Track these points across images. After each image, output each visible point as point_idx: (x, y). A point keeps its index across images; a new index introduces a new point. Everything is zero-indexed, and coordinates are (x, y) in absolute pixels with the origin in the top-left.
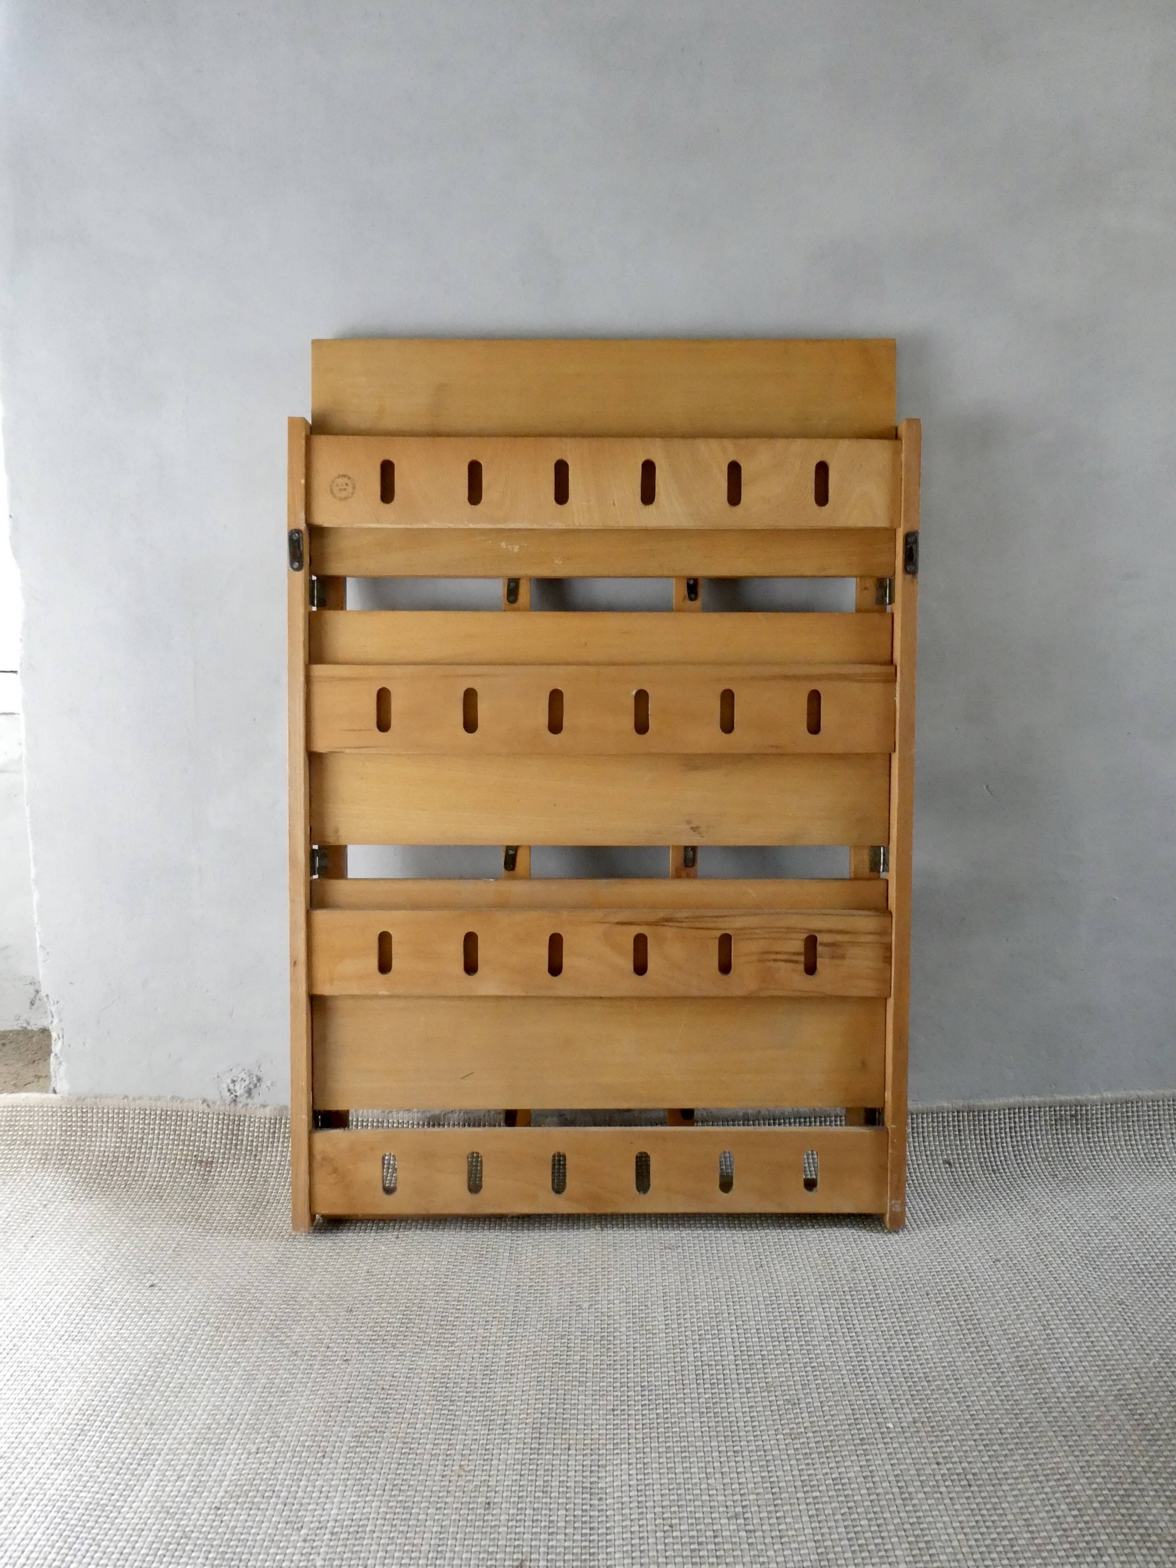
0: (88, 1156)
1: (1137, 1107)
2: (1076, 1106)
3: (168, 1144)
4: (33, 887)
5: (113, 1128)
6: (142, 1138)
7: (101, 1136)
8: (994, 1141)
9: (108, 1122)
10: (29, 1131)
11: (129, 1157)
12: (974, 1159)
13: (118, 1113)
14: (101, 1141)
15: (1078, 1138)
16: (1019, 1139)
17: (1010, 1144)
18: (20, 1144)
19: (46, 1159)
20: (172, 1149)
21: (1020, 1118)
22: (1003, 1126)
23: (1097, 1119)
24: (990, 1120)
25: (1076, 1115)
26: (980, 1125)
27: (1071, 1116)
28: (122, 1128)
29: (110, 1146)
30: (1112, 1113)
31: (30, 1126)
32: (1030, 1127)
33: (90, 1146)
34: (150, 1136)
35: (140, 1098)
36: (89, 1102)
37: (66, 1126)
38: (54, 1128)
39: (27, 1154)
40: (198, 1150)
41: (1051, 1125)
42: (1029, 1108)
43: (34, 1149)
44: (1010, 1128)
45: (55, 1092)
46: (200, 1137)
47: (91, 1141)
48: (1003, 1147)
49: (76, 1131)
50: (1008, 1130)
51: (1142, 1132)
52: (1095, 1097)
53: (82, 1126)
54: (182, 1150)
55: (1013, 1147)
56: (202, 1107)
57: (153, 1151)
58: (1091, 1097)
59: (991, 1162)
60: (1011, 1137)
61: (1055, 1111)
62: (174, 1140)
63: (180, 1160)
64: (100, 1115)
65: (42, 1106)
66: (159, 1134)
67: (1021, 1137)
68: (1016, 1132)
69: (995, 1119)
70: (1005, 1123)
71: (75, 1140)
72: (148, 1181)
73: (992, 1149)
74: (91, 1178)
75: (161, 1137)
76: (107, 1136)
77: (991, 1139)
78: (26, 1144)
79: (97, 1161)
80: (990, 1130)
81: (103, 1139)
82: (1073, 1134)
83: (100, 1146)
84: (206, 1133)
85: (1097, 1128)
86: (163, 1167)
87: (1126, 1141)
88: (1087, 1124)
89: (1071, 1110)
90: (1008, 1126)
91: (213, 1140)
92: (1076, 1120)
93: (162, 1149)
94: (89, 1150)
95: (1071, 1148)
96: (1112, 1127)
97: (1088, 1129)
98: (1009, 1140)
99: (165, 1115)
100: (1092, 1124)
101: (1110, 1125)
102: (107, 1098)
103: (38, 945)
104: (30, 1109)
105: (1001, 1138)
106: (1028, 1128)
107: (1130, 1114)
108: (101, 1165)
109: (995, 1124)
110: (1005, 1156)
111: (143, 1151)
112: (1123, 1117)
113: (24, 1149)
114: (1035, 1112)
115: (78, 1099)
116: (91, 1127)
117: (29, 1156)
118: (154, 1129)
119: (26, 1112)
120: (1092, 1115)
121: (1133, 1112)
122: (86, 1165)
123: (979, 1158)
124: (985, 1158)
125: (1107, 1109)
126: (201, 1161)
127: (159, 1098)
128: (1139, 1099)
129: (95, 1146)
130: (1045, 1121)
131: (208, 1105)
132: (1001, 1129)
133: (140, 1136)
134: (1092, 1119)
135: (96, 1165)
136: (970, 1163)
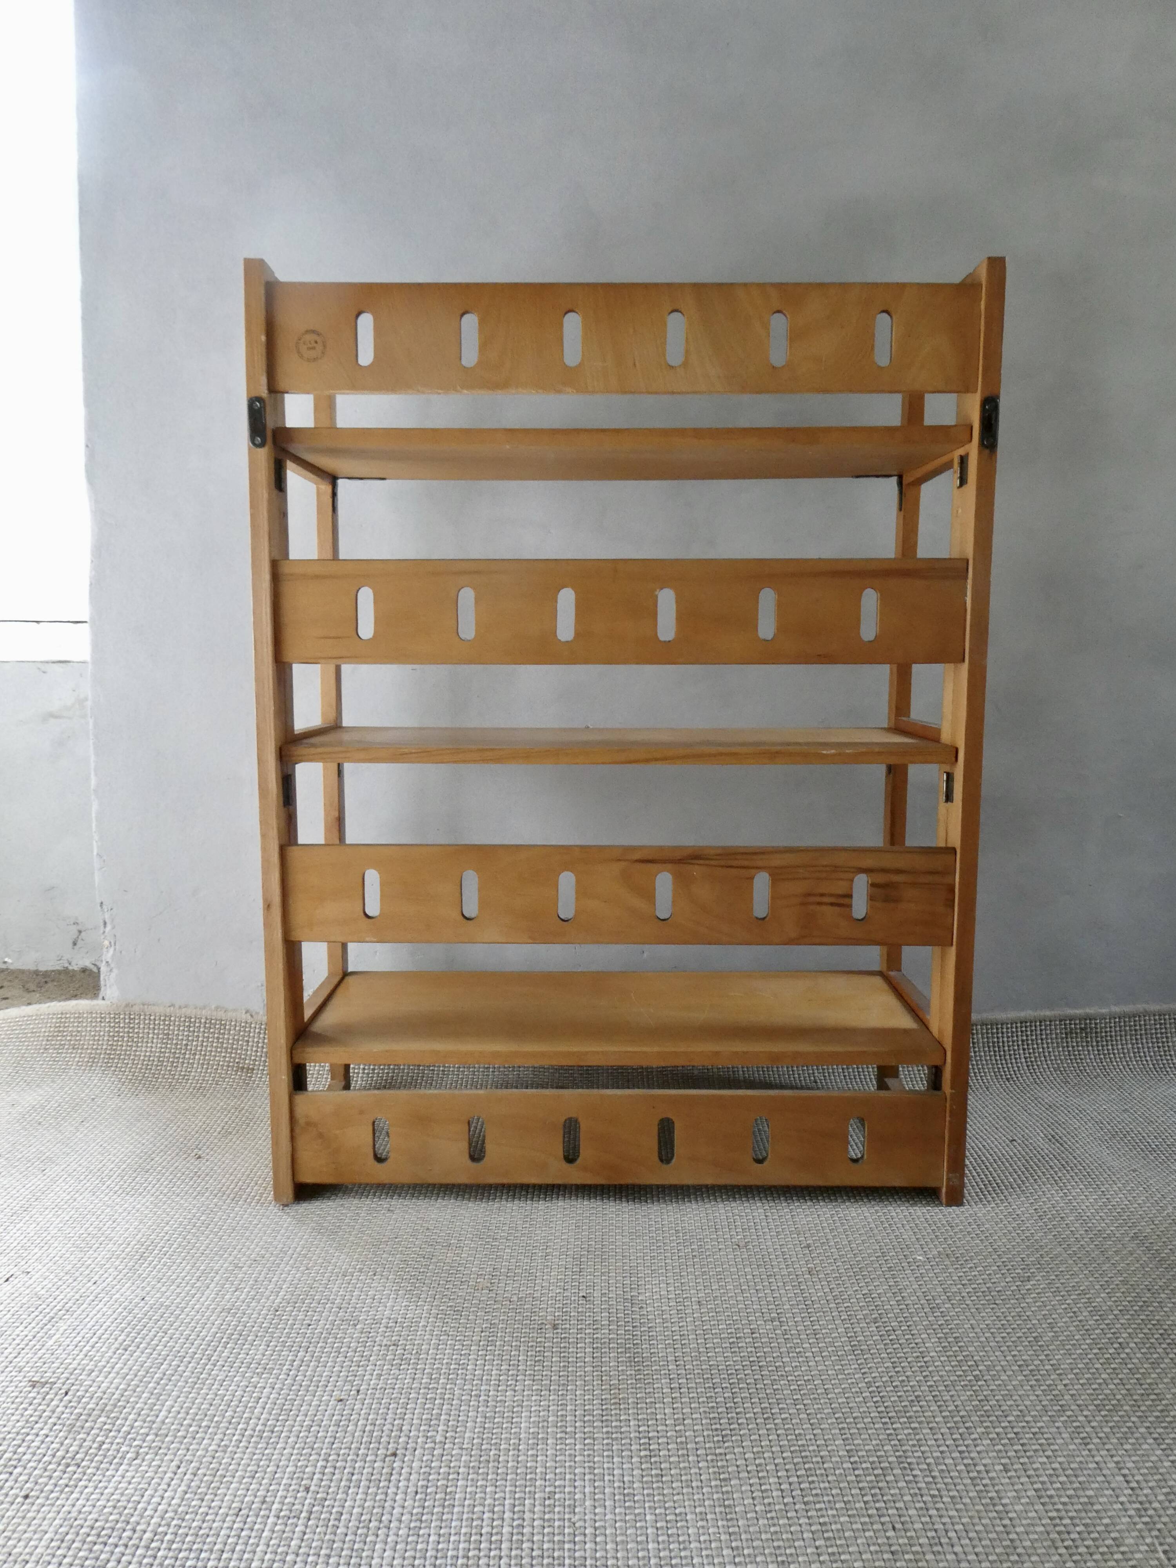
0: (134, 1060)
1: (1145, 1021)
2: (1086, 1019)
3: (211, 1051)
4: (93, 797)
5: (158, 1034)
6: (187, 1045)
7: (147, 1042)
8: (1007, 1053)
9: (154, 1029)
10: (76, 1036)
11: (173, 1062)
12: (988, 1069)
13: (164, 1020)
14: (147, 1047)
15: (1089, 1051)
16: (1031, 1051)
17: (1022, 1056)
18: (68, 1049)
19: (93, 1062)
20: (215, 1056)
21: (1032, 1031)
22: (1015, 1038)
23: (1106, 1032)
24: (1002, 1033)
25: (1086, 1028)
26: (993, 1038)
27: (1081, 1029)
28: (168, 1034)
29: (156, 1052)
30: (1120, 1027)
31: (78, 1032)
32: (1042, 1039)
33: (136, 1051)
34: (194, 1043)
35: (186, 1007)
36: (136, 1009)
37: (114, 1031)
38: (102, 1033)
39: (75, 1057)
40: (240, 1058)
41: (1062, 1038)
42: (1040, 1022)
43: (81, 1053)
44: (1023, 1041)
45: (103, 999)
46: (242, 1045)
47: (137, 1046)
48: (1016, 1059)
49: (123, 1037)
50: (1020, 1043)
51: (1150, 1045)
52: (1104, 1011)
53: (129, 1032)
54: (225, 1057)
55: (1025, 1058)
56: (245, 1017)
57: (197, 1057)
58: (1100, 1011)
59: (1005, 1072)
60: (1024, 1049)
61: (1065, 1024)
62: (217, 1047)
63: (223, 1066)
64: (147, 1022)
65: (91, 1013)
66: (203, 1041)
67: (1033, 1049)
68: (1028, 1045)
69: (1007, 1032)
70: (1017, 1036)
71: (122, 1046)
72: (192, 1083)
73: (1006, 1060)
74: (136, 1079)
75: (205, 1044)
76: (152, 1042)
77: (1004, 1051)
78: (73, 1048)
79: (143, 1064)
80: (1003, 1042)
81: (149, 1045)
82: (1082, 1046)
83: (146, 1051)
84: (248, 1041)
85: (1107, 1041)
86: (206, 1072)
87: (1134, 1053)
88: (1097, 1037)
89: (1080, 1024)
90: (1020, 1038)
91: (254, 1049)
92: (1086, 1034)
93: (205, 1055)
94: (135, 1055)
95: (1081, 1059)
96: (1121, 1040)
97: (1097, 1042)
98: (1022, 1052)
99: (210, 1023)
100: (1102, 1037)
101: (1119, 1038)
102: (154, 1005)
103: (95, 853)
104: (79, 1016)
105: (1014, 1050)
106: (1040, 1041)
107: (1138, 1028)
108: (146, 1069)
109: (1008, 1037)
110: (1018, 1067)
111: (187, 1056)
112: (1131, 1030)
113: (72, 1053)
114: (1046, 1026)
115: (127, 1005)
116: (138, 1033)
117: (77, 1059)
118: (198, 1036)
119: (75, 1018)
120: (1101, 1028)
121: (1140, 1025)
122: (131, 1068)
123: (993, 1068)
124: (999, 1068)
125: (1115, 1023)
126: (243, 1068)
127: (204, 1007)
128: (1146, 1013)
129: (141, 1051)
130: (1056, 1034)
131: (252, 1016)
132: (1013, 1042)
133: (184, 1042)
134: (1101, 1032)
135: (141, 1069)
136: (985, 1073)
